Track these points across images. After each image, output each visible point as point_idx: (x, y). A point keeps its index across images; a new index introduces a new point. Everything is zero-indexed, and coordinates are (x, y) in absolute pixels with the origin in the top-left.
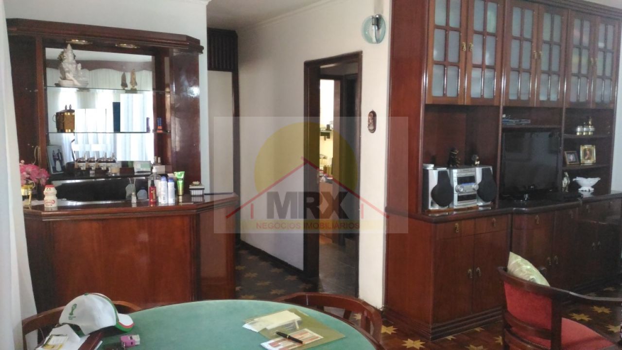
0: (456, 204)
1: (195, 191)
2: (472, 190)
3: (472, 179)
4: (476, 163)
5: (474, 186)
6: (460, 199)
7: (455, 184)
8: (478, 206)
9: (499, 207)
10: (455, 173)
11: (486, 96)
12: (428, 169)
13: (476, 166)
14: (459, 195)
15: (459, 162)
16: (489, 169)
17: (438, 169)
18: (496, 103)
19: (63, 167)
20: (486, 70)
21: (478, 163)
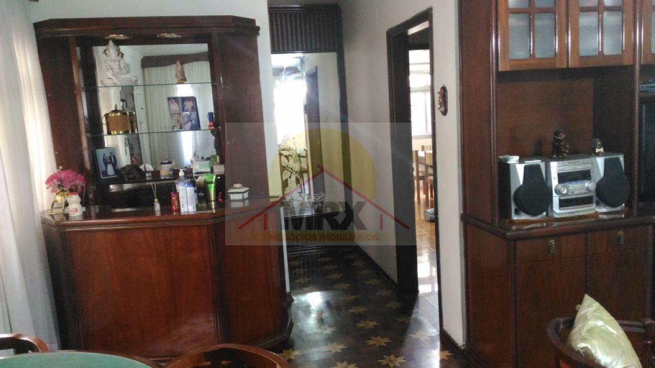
0: (557, 210)
1: (234, 195)
2: (584, 191)
3: (585, 175)
4: (597, 150)
5: (589, 185)
6: (563, 203)
7: (555, 182)
8: (596, 212)
9: (639, 215)
10: (555, 168)
11: (607, 51)
12: (509, 162)
13: (598, 155)
14: (562, 198)
15: (567, 151)
16: (618, 159)
17: (526, 162)
18: (627, 61)
19: (117, 171)
20: (605, 14)
21: (602, 150)
